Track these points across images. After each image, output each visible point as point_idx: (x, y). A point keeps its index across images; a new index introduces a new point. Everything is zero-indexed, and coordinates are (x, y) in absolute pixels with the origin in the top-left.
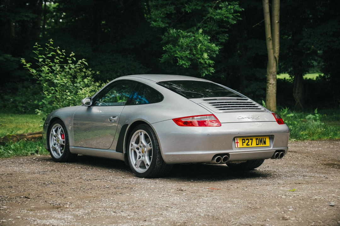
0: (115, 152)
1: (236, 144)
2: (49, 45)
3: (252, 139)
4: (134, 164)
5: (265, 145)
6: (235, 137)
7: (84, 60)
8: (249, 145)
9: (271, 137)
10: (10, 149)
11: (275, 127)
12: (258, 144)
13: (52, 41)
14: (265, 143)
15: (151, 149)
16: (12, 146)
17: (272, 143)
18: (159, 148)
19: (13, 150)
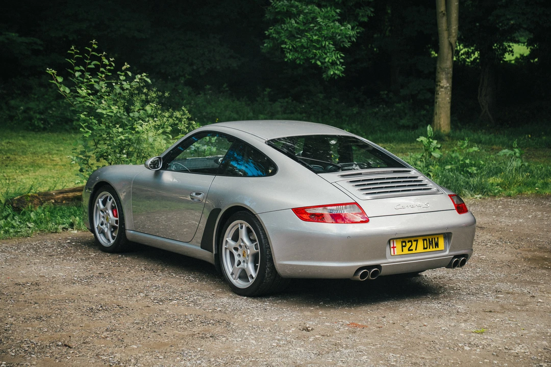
0: (200, 248)
1: (392, 249)
2: (90, 50)
3: (417, 241)
4: (230, 272)
5: (437, 249)
6: (391, 239)
7: (145, 74)
8: (412, 250)
9: (447, 236)
10: (28, 221)
11: (454, 219)
12: (426, 248)
13: (95, 44)
14: (437, 245)
15: (258, 253)
16: (32, 215)
17: (449, 244)
18: (270, 252)
19: (35, 222)
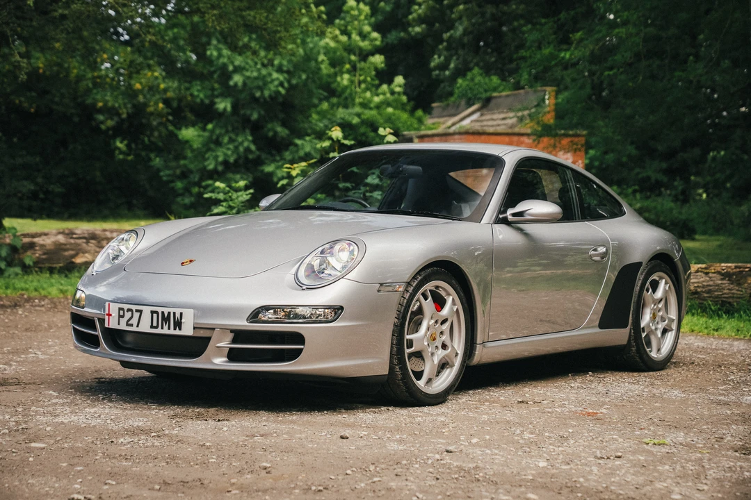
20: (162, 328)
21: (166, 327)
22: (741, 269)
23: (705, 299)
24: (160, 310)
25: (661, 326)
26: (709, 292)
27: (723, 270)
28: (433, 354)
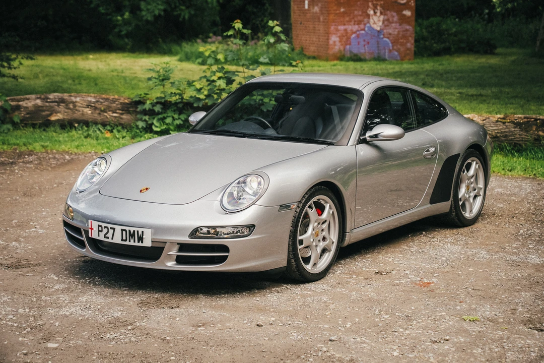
20: (130, 241)
21: (132, 241)
22: (529, 120)
23: (502, 141)
24: (127, 229)
25: (472, 194)
26: (506, 136)
27: (516, 120)
28: (316, 246)
